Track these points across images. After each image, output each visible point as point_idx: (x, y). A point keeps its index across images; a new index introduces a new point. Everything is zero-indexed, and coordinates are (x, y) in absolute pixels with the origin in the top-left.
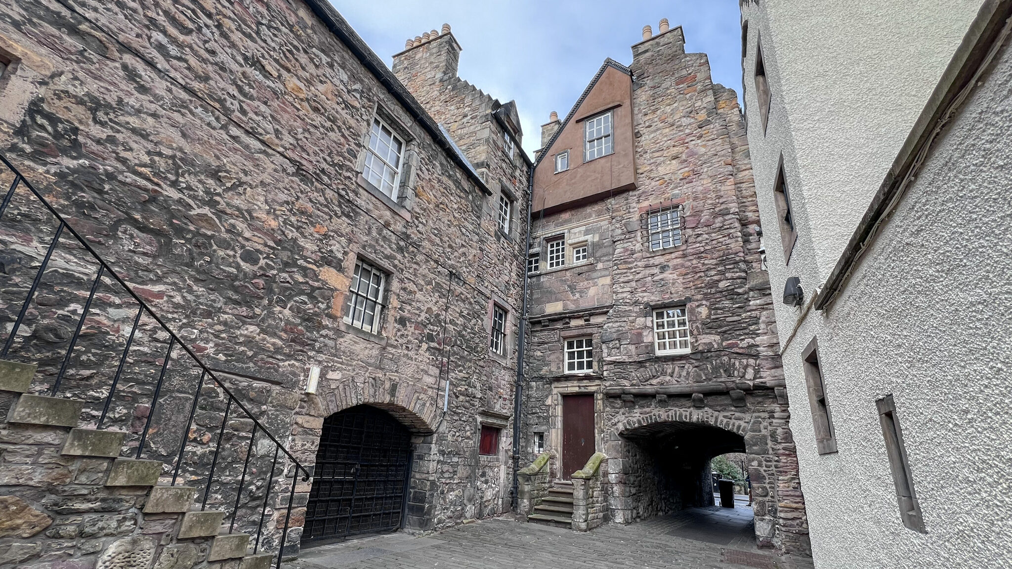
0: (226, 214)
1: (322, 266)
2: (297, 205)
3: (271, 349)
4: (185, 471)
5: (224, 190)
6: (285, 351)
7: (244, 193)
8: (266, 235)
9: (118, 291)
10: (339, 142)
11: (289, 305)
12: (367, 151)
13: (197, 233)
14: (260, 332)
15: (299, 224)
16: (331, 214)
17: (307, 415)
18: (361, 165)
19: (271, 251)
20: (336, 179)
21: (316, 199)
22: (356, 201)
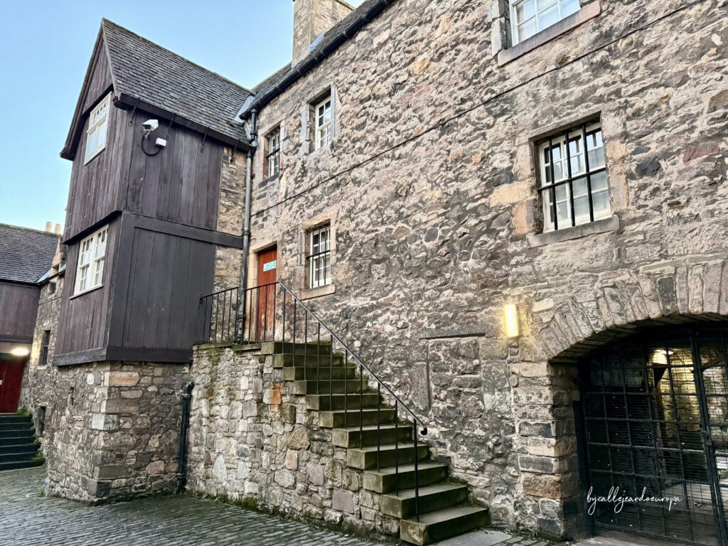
0: (409, 215)
1: (491, 192)
2: (449, 159)
3: (466, 304)
4: (437, 423)
5: (404, 201)
6: (478, 301)
7: (414, 190)
8: (437, 207)
9: (379, 306)
10: (467, 54)
11: (472, 254)
12: (499, 19)
13: (400, 244)
14: (454, 293)
15: (456, 173)
16: (482, 131)
17: (523, 361)
18: (497, 43)
19: (444, 217)
20: (476, 92)
21: (463, 135)
22: (506, 86)
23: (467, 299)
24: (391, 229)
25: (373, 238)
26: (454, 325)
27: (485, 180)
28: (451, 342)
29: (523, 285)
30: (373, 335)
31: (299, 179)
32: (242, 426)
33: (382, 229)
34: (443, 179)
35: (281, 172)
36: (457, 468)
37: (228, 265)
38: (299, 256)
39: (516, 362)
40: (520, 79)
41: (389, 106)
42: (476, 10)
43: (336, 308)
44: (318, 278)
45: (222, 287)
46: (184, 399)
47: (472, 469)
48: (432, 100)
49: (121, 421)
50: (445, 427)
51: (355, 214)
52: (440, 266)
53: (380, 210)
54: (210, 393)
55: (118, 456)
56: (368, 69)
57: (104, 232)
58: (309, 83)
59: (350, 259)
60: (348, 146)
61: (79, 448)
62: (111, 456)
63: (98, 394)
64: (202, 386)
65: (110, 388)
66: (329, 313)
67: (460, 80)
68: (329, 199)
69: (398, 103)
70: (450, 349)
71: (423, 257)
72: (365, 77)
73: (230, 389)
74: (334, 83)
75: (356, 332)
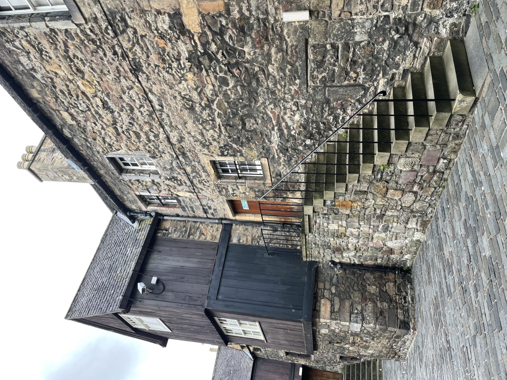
0: (208, 99)
1: (189, 32)
2: (162, 66)
3: (281, 54)
4: (376, 80)
5: (195, 103)
6: (279, 43)
7: (187, 95)
8: (200, 77)
9: (279, 124)
10: (77, 49)
11: (240, 48)
12: (47, 22)
13: (230, 107)
14: (271, 64)
15: (174, 60)
16: (139, 38)
17: (330, 7)
18: (66, 24)
19: (209, 71)
20: (108, 42)
21: (143, 53)
22: (102, 17)
23: (277, 53)
24: (218, 113)
25: (225, 128)
26: (297, 64)
27: (179, 36)
28: (312, 67)
29: (267, 5)
30: (302, 129)
31: (179, 183)
32: (365, 228)
33: (218, 121)
34: (179, 71)
35: (174, 195)
36: (413, 64)
37: (244, 235)
38: (238, 184)
39: (331, 13)
40: (95, 5)
41: (121, 113)
42: (41, 41)
43: (279, 158)
44: (256, 170)
45: (260, 240)
46: (341, 267)
47: (415, 52)
48: (115, 79)
49: (356, 311)
50: (379, 73)
51: (206, 141)
52: (249, 75)
53: (203, 122)
54: (338, 250)
55: (381, 314)
56: (93, 129)
57: (219, 320)
58: (106, 173)
59: (242, 146)
60: (153, 145)
61: (373, 339)
62: (381, 319)
63: (336, 327)
64: (333, 255)
65: (331, 319)
66: (282, 163)
67: (98, 56)
68: (194, 160)
69: (118, 106)
70: (317, 68)
71: (241, 89)
72: (99, 131)
73: (337, 237)
74: (105, 154)
75: (298, 143)
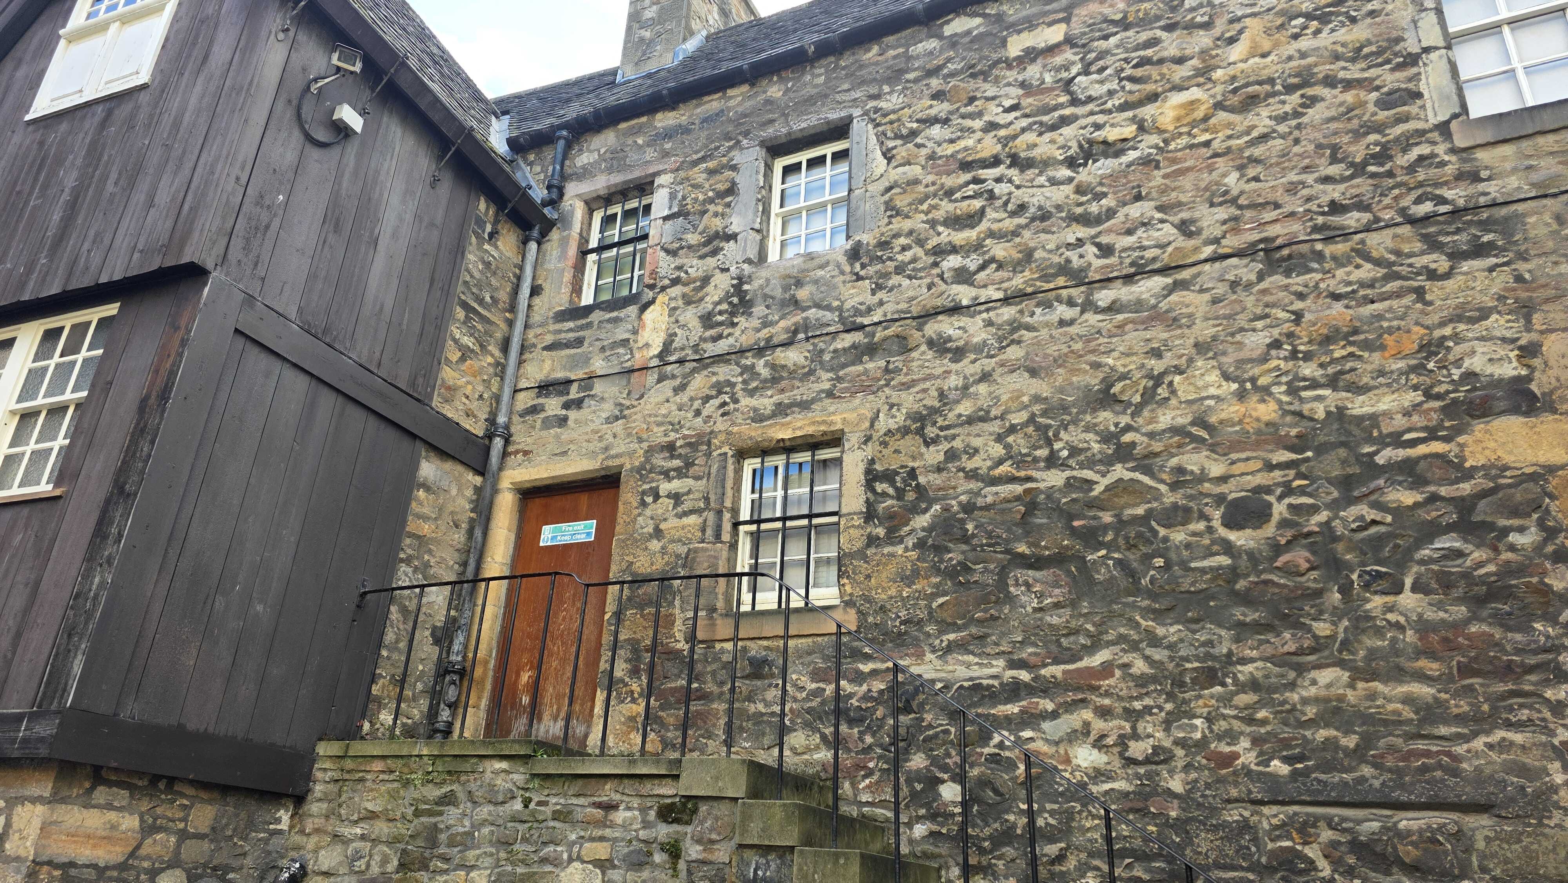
0: (1156, 455)
1: (1463, 430)
2: (1303, 332)
3: (1408, 715)
5: (1136, 414)
6: (1455, 711)
7: (1172, 392)
8: (1261, 443)
9: (1044, 688)
10: (1342, 109)
11: (1409, 580)
12: (1442, 51)
13: (1121, 524)
14: (1353, 680)
15: (1331, 370)
16: (1414, 284)
19: (1292, 473)
20: (1383, 195)
21: (1348, 284)
22: (1486, 194)
23: (1410, 701)
24: (1090, 483)
25: (1018, 498)
26: (1367, 771)
27: (1438, 397)
28: (1359, 822)
31: (719, 319)
33: (1055, 478)
34: (1284, 379)
35: (646, 295)
37: (441, 510)
38: (711, 516)
41: (1068, 188)
42: (1363, 23)
43: (860, 678)
45: (416, 570)
48: (1225, 192)
51: (941, 429)
52: (1288, 600)
53: (1042, 429)
56: (988, 99)
58: (769, 101)
59: (920, 544)
60: (913, 262)
65: (37, 867)
66: (829, 689)
67: (1322, 162)
68: (839, 379)
69: (1101, 184)
70: (1355, 843)
71: (1220, 567)
72: (980, 114)
74: (866, 113)
75: (948, 755)
